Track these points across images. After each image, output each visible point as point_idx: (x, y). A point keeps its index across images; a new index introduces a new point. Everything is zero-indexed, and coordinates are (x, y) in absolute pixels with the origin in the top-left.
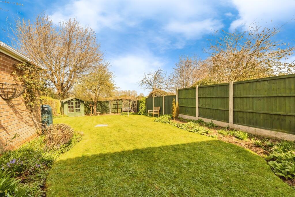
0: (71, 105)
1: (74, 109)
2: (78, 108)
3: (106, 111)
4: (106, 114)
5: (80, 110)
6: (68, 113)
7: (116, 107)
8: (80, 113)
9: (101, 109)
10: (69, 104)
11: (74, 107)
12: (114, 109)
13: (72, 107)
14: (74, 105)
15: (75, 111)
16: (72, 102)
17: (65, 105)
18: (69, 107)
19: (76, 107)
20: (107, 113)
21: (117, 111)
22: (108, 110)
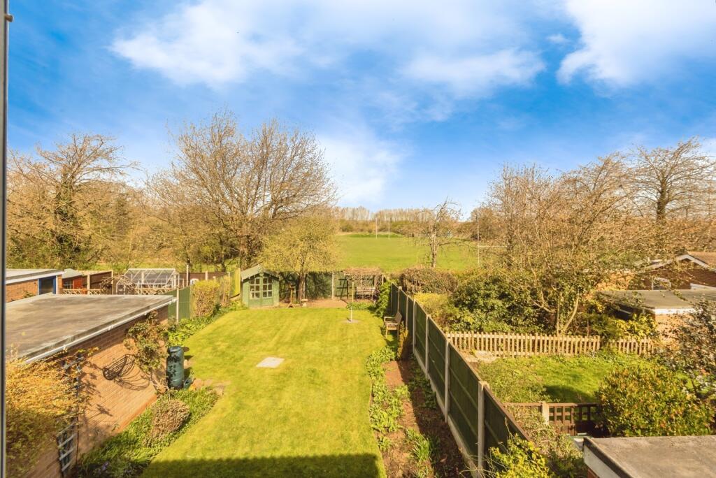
0: (255, 285)
1: (261, 291)
2: (268, 291)
3: (324, 292)
4: (323, 298)
5: (270, 293)
6: (250, 301)
7: (346, 286)
8: (271, 300)
9: (314, 287)
10: (252, 283)
11: (261, 288)
12: (340, 288)
13: (258, 288)
14: (261, 284)
15: (261, 295)
16: (258, 278)
17: (244, 285)
18: (252, 287)
19: (265, 288)
20: (325, 297)
21: (346, 294)
22: (327, 291)
